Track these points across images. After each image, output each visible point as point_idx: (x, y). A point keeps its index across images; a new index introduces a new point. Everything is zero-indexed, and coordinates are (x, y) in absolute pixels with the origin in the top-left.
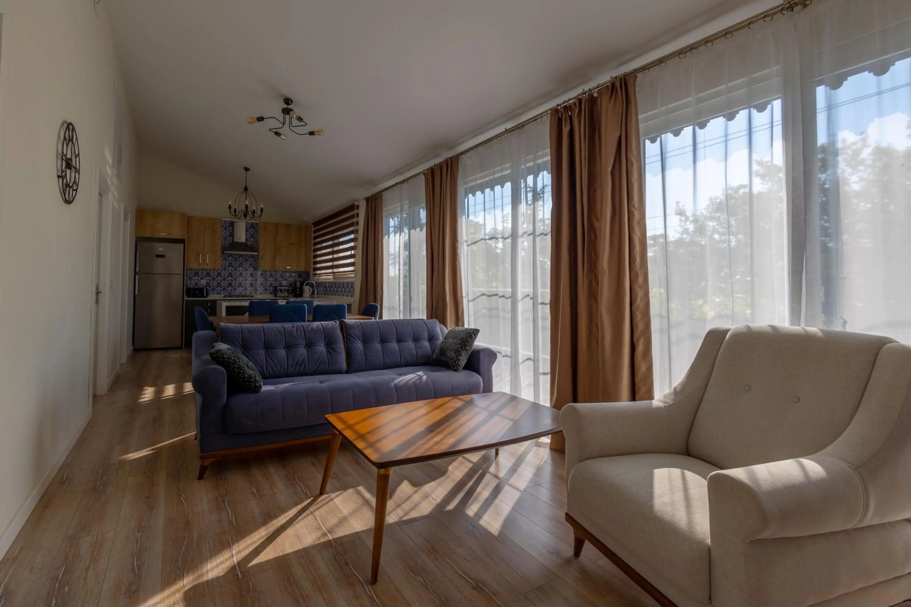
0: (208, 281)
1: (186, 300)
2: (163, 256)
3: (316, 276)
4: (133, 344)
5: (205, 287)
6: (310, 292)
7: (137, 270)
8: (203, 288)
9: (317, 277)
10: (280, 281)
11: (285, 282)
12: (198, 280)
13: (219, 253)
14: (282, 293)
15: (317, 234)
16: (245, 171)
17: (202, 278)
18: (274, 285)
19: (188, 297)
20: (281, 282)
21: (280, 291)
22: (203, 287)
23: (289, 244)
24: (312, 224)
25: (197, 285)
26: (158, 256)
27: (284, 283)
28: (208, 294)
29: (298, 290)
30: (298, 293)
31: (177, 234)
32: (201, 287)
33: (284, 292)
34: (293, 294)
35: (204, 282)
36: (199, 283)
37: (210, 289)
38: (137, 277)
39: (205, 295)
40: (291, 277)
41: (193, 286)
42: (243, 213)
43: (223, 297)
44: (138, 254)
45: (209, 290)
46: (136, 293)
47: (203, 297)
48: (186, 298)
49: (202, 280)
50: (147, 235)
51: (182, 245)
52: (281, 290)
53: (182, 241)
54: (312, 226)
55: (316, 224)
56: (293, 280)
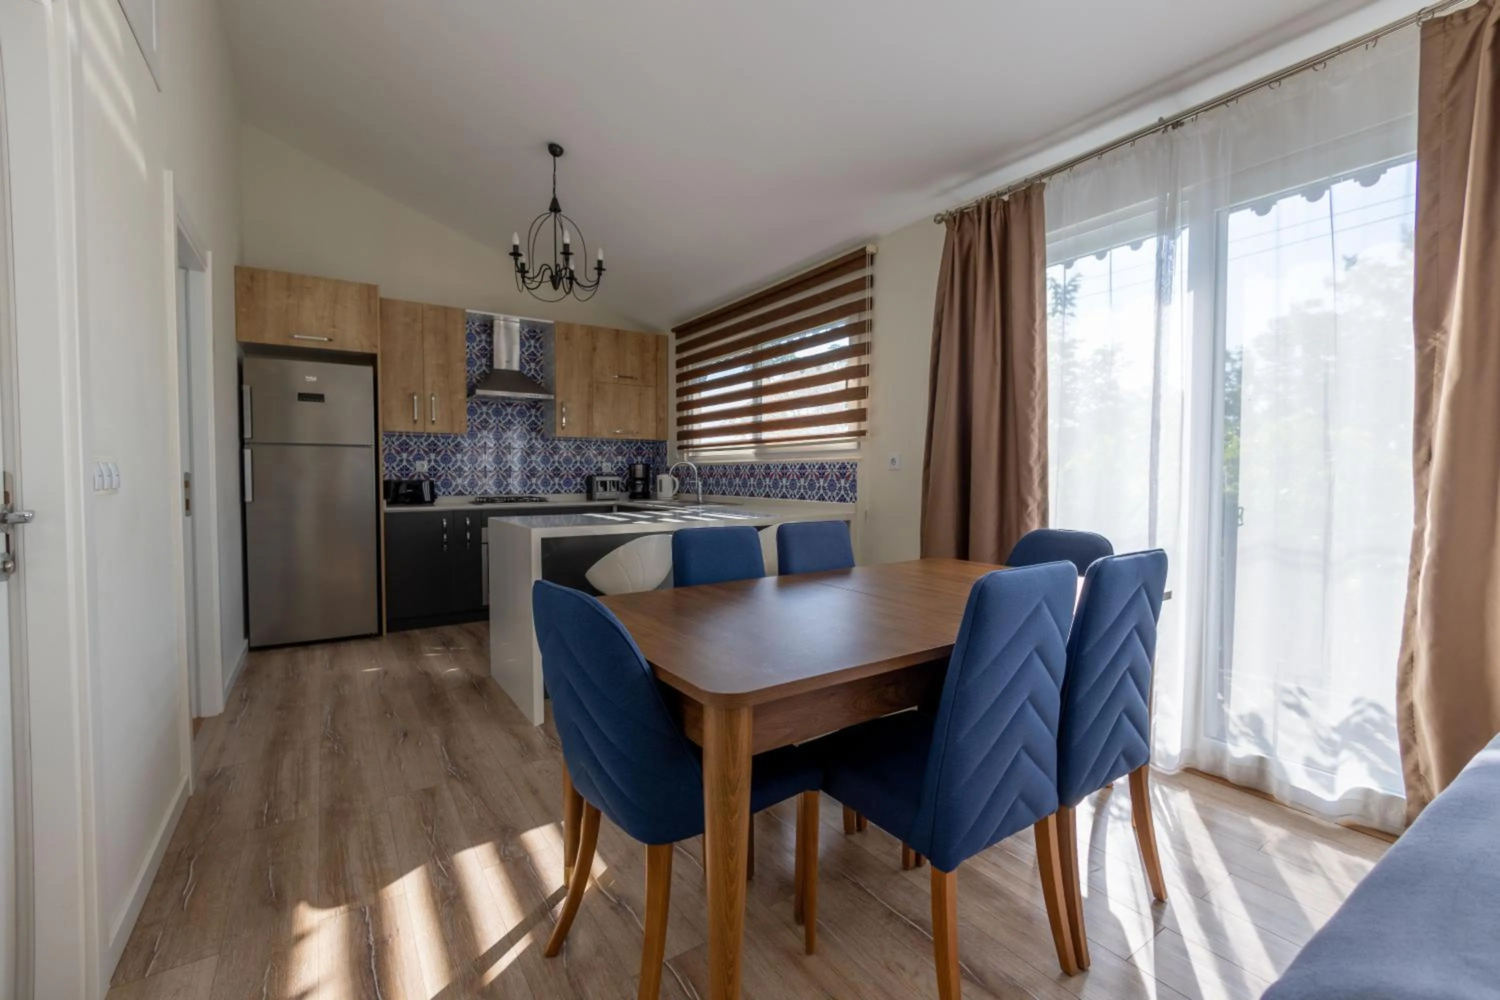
0: (433, 463)
1: (386, 514)
2: (319, 398)
3: (688, 452)
4: (247, 634)
5: (427, 478)
6: (674, 487)
7: (248, 435)
8: (421, 482)
9: (690, 454)
10: (597, 463)
11: (609, 464)
12: (408, 461)
13: (462, 395)
14: (605, 489)
15: (685, 355)
16: (552, 157)
17: (419, 458)
18: (585, 472)
19: (389, 504)
20: (599, 464)
21: (602, 486)
22: (422, 478)
23: (620, 376)
24: (673, 330)
25: (407, 475)
26: (303, 397)
27: (607, 467)
28: (434, 497)
29: (638, 482)
30: (639, 489)
31: (354, 341)
32: (416, 478)
33: (610, 489)
34: (628, 493)
35: (423, 466)
36: (412, 468)
37: (439, 483)
38: (247, 453)
39: (427, 498)
40: (620, 454)
41: (396, 476)
42: (548, 273)
43: (473, 503)
44: (246, 388)
45: (437, 486)
46: (249, 498)
47: (420, 501)
48: (385, 508)
49: (418, 463)
50: (271, 338)
51: (369, 370)
52: (604, 484)
53: (369, 359)
54: (674, 335)
55: (680, 331)
56: (624, 460)
